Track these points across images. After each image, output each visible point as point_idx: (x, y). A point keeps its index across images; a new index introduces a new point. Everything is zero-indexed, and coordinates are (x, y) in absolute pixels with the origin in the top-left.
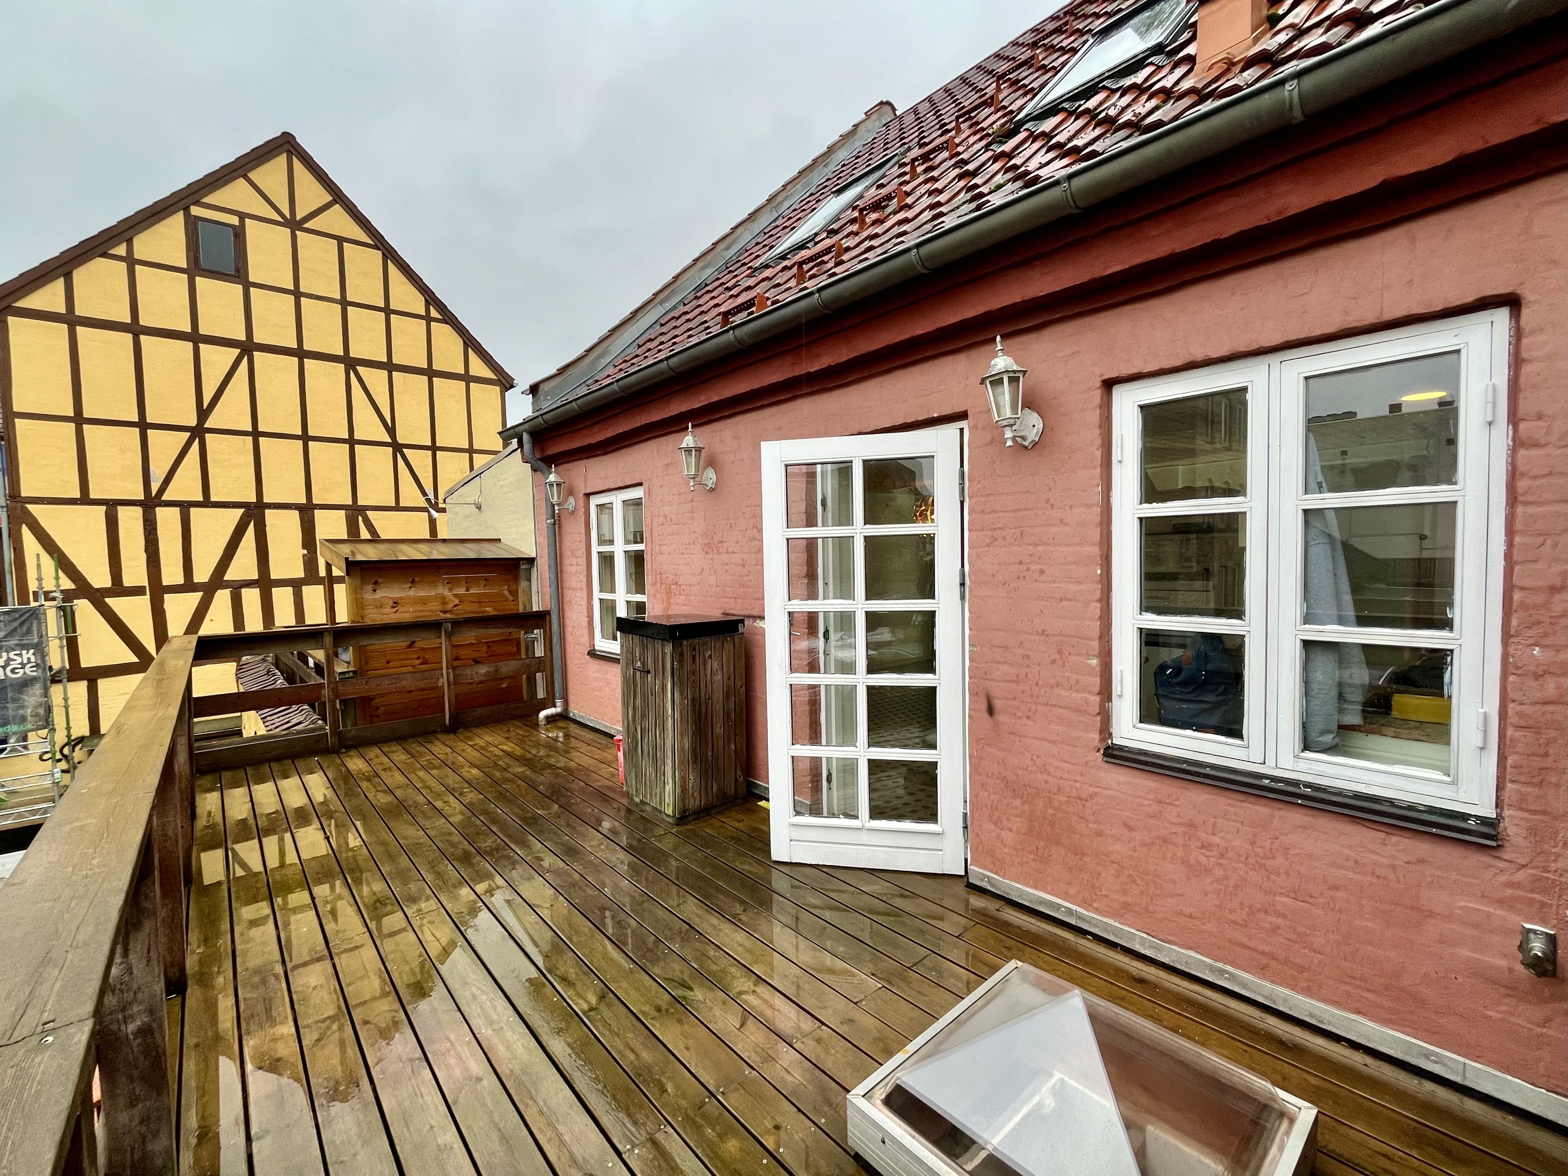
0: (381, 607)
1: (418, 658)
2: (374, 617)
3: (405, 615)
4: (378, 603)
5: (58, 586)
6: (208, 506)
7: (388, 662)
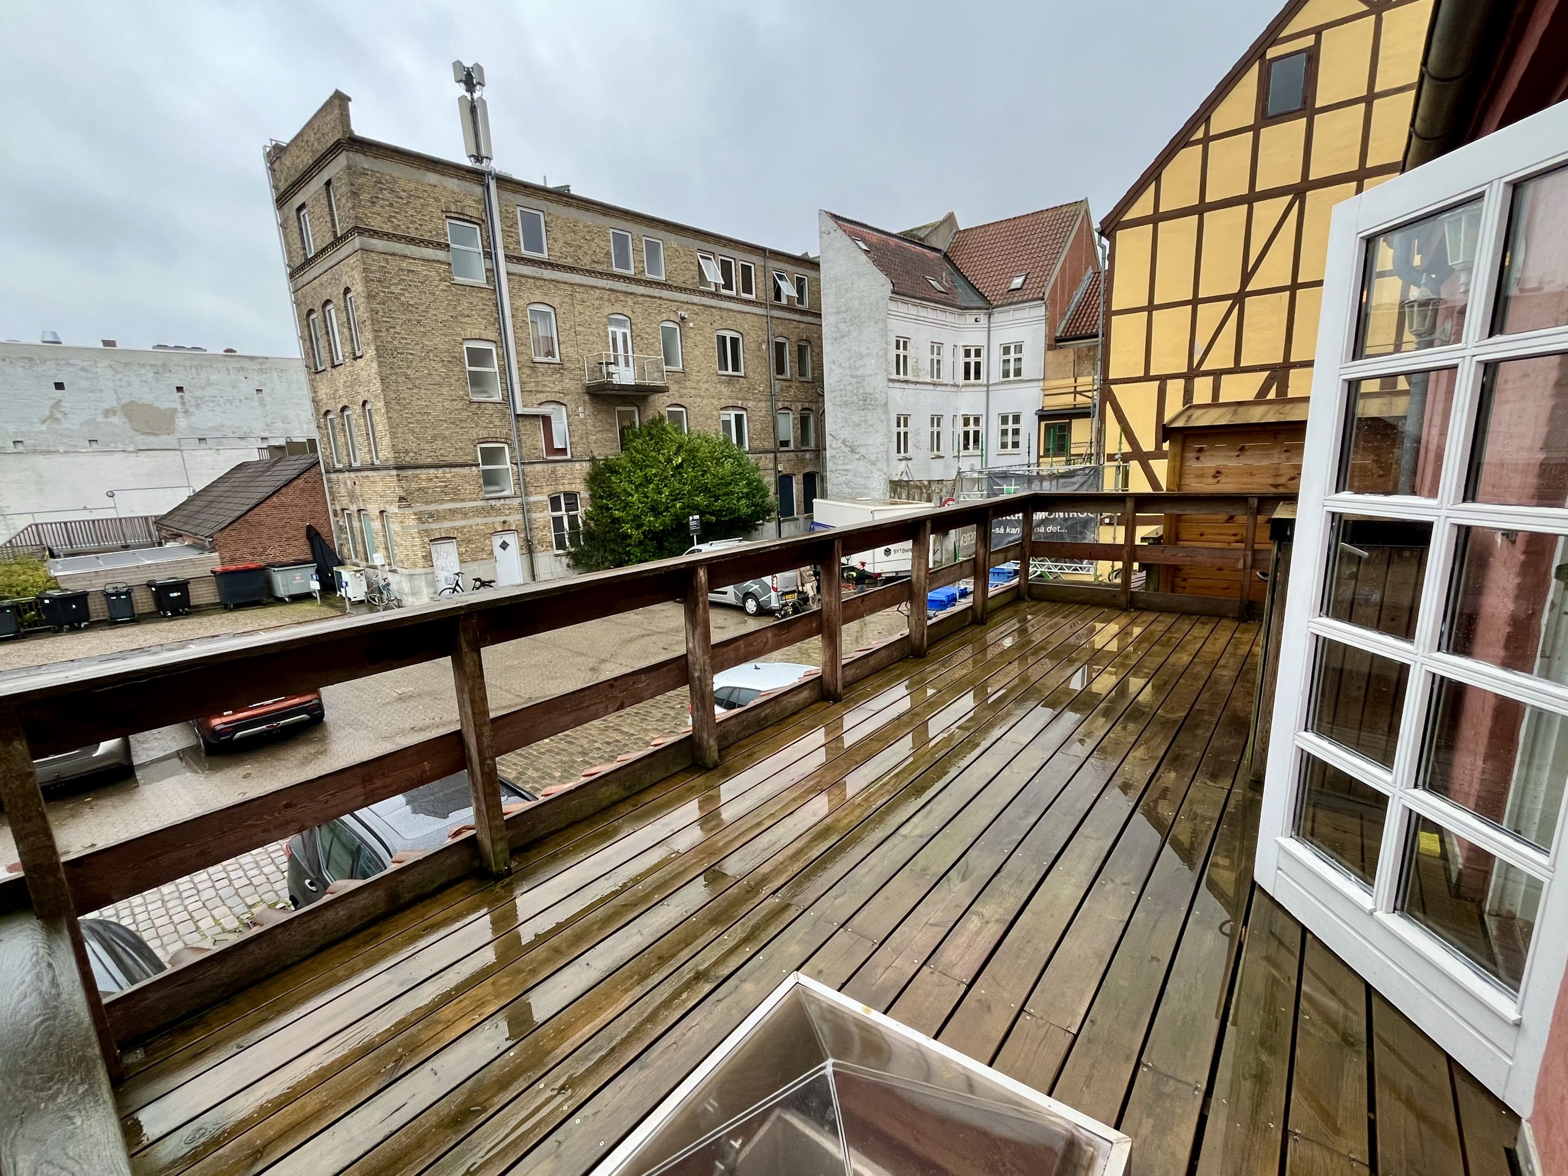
0: (1202, 476)
1: (1235, 535)
2: (1195, 486)
3: (1227, 486)
4: (1200, 472)
5: (1120, 449)
6: (1237, 372)
7: (1202, 535)
